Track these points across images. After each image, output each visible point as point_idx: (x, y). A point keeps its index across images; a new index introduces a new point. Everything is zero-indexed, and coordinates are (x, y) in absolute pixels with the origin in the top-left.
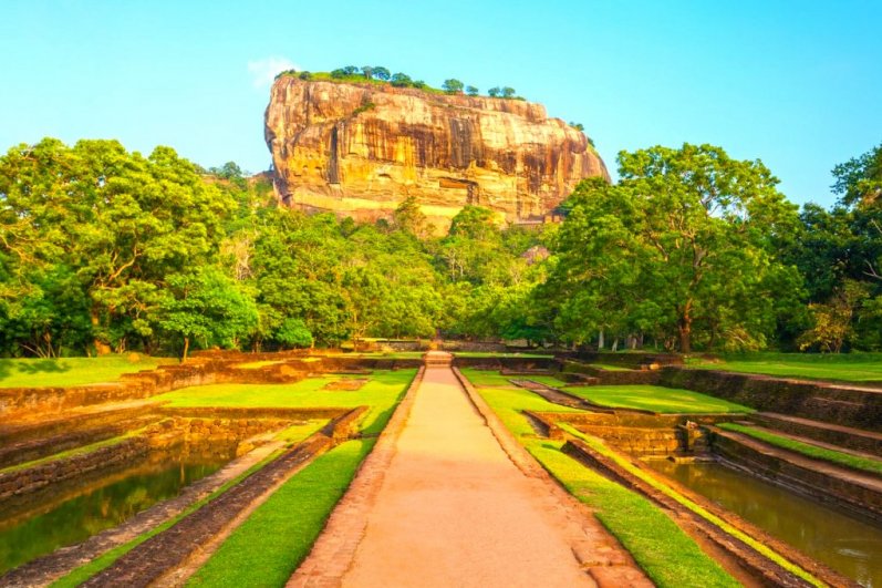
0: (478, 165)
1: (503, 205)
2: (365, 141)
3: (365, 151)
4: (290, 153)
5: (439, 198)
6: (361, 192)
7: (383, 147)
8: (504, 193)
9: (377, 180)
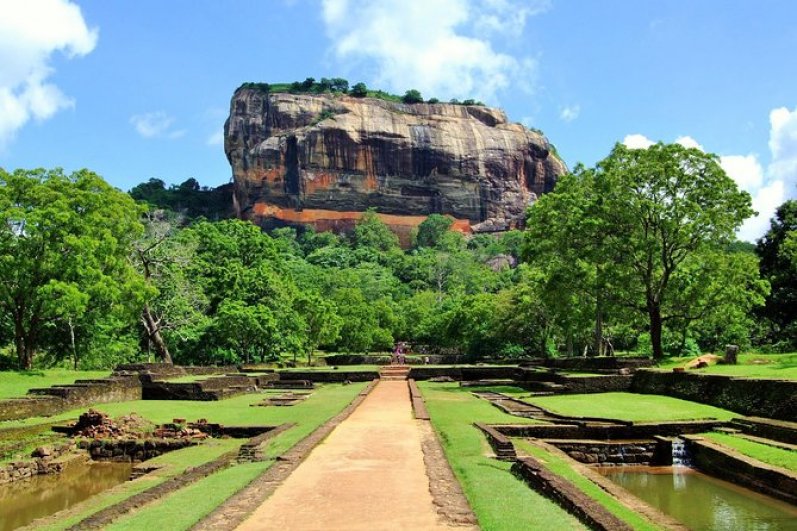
0: (439, 172)
1: (466, 212)
2: (325, 151)
3: (326, 161)
4: (250, 165)
5: (401, 207)
6: (323, 203)
7: (343, 156)
8: (466, 200)
9: (338, 191)
